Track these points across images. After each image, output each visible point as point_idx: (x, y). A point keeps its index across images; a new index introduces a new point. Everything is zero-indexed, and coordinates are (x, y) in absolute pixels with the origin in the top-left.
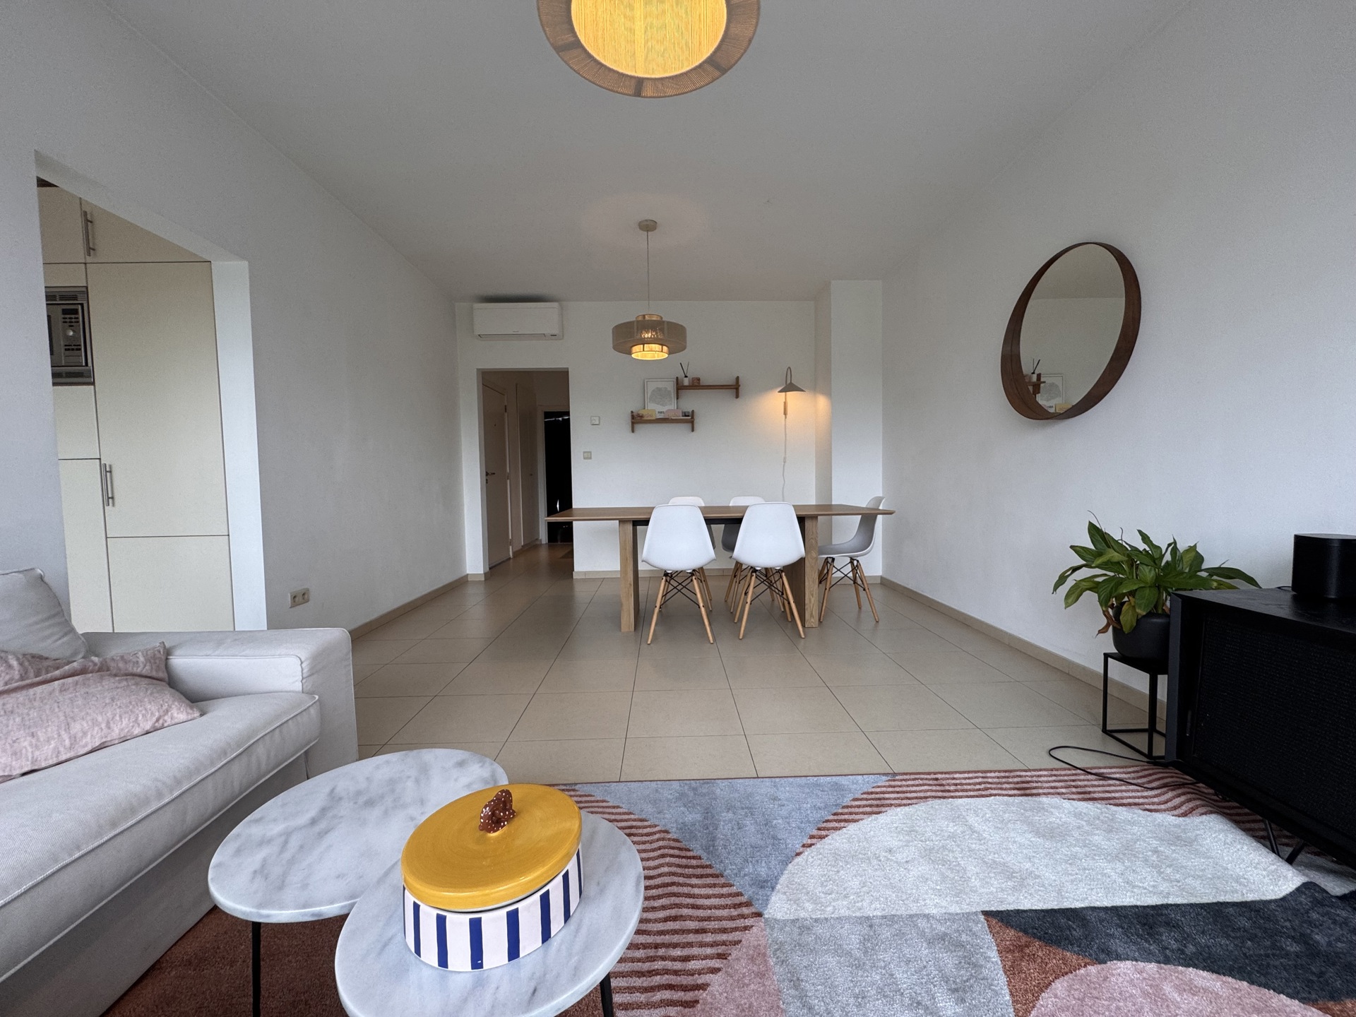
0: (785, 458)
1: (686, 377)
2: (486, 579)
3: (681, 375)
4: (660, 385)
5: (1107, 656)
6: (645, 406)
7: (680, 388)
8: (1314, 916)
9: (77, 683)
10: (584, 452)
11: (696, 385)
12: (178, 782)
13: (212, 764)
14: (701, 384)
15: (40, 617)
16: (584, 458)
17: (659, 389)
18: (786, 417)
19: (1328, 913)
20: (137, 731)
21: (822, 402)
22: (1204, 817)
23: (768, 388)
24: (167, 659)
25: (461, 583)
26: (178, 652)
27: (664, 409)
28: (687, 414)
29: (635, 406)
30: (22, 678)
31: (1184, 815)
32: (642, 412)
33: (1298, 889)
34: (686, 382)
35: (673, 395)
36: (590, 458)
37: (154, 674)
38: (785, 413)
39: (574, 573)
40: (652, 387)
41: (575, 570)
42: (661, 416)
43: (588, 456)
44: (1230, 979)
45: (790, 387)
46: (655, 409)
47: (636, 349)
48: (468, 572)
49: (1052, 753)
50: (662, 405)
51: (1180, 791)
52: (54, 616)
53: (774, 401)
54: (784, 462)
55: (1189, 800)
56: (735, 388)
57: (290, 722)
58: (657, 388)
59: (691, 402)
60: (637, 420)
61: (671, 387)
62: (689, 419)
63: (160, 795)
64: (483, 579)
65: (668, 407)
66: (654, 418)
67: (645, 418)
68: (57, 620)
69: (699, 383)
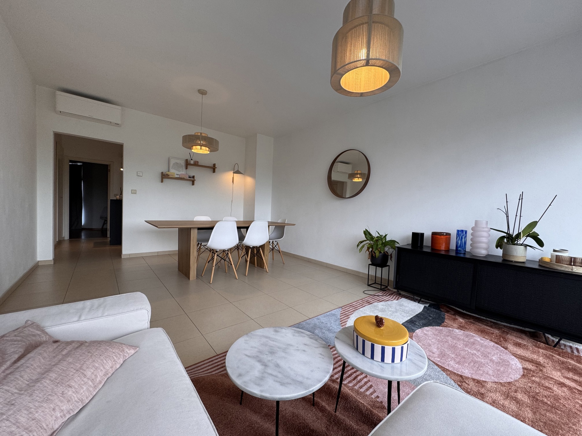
0: (232, 201)
1: (192, 160)
2: (54, 263)
3: (189, 159)
4: (178, 161)
5: (369, 265)
6: (169, 171)
7: (187, 164)
8: (428, 312)
10: (132, 190)
11: (196, 164)
16: (132, 193)
18: (233, 184)
19: (430, 311)
21: (249, 180)
22: (401, 299)
23: (226, 170)
25: (37, 267)
27: (179, 173)
28: (190, 177)
29: (164, 170)
31: (397, 300)
32: (167, 173)
33: (424, 308)
34: (192, 162)
35: (184, 168)
36: (136, 193)
38: (233, 182)
39: (122, 255)
40: (173, 161)
41: (123, 254)
42: (178, 176)
43: (134, 192)
44: (429, 327)
45: (238, 172)
46: (174, 172)
47: (194, 147)
48: (39, 260)
49: (364, 292)
50: (178, 171)
51: (393, 295)
53: (229, 176)
54: (232, 202)
55: (396, 296)
56: (213, 168)
58: (176, 163)
59: (192, 172)
60: (164, 177)
61: (183, 163)
62: (192, 180)
64: (53, 263)
65: (182, 172)
66: (174, 177)
67: (170, 176)
69: (198, 164)
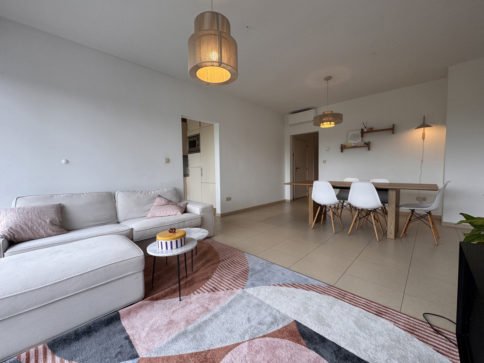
0: (422, 160)
1: (366, 128)
3: (363, 127)
4: (355, 133)
6: (347, 142)
7: (363, 133)
9: (171, 206)
10: (323, 161)
11: (371, 130)
12: (171, 222)
13: (177, 222)
14: (373, 130)
15: (174, 195)
16: (323, 163)
17: (354, 135)
18: (424, 140)
20: (173, 214)
24: (186, 205)
25: (284, 201)
26: (188, 204)
27: (355, 142)
28: (366, 143)
29: (343, 143)
30: (166, 203)
32: (346, 144)
34: (366, 130)
35: (360, 136)
36: (325, 163)
37: (183, 207)
38: (423, 138)
40: (350, 134)
42: (353, 145)
43: (325, 162)
46: (352, 142)
48: (286, 199)
50: (355, 141)
52: (176, 195)
54: (422, 162)
56: (392, 130)
57: (194, 219)
59: (367, 139)
60: (343, 148)
61: (359, 133)
62: (368, 145)
63: (168, 223)
65: (359, 141)
66: (350, 146)
67: (347, 147)
68: (176, 196)
